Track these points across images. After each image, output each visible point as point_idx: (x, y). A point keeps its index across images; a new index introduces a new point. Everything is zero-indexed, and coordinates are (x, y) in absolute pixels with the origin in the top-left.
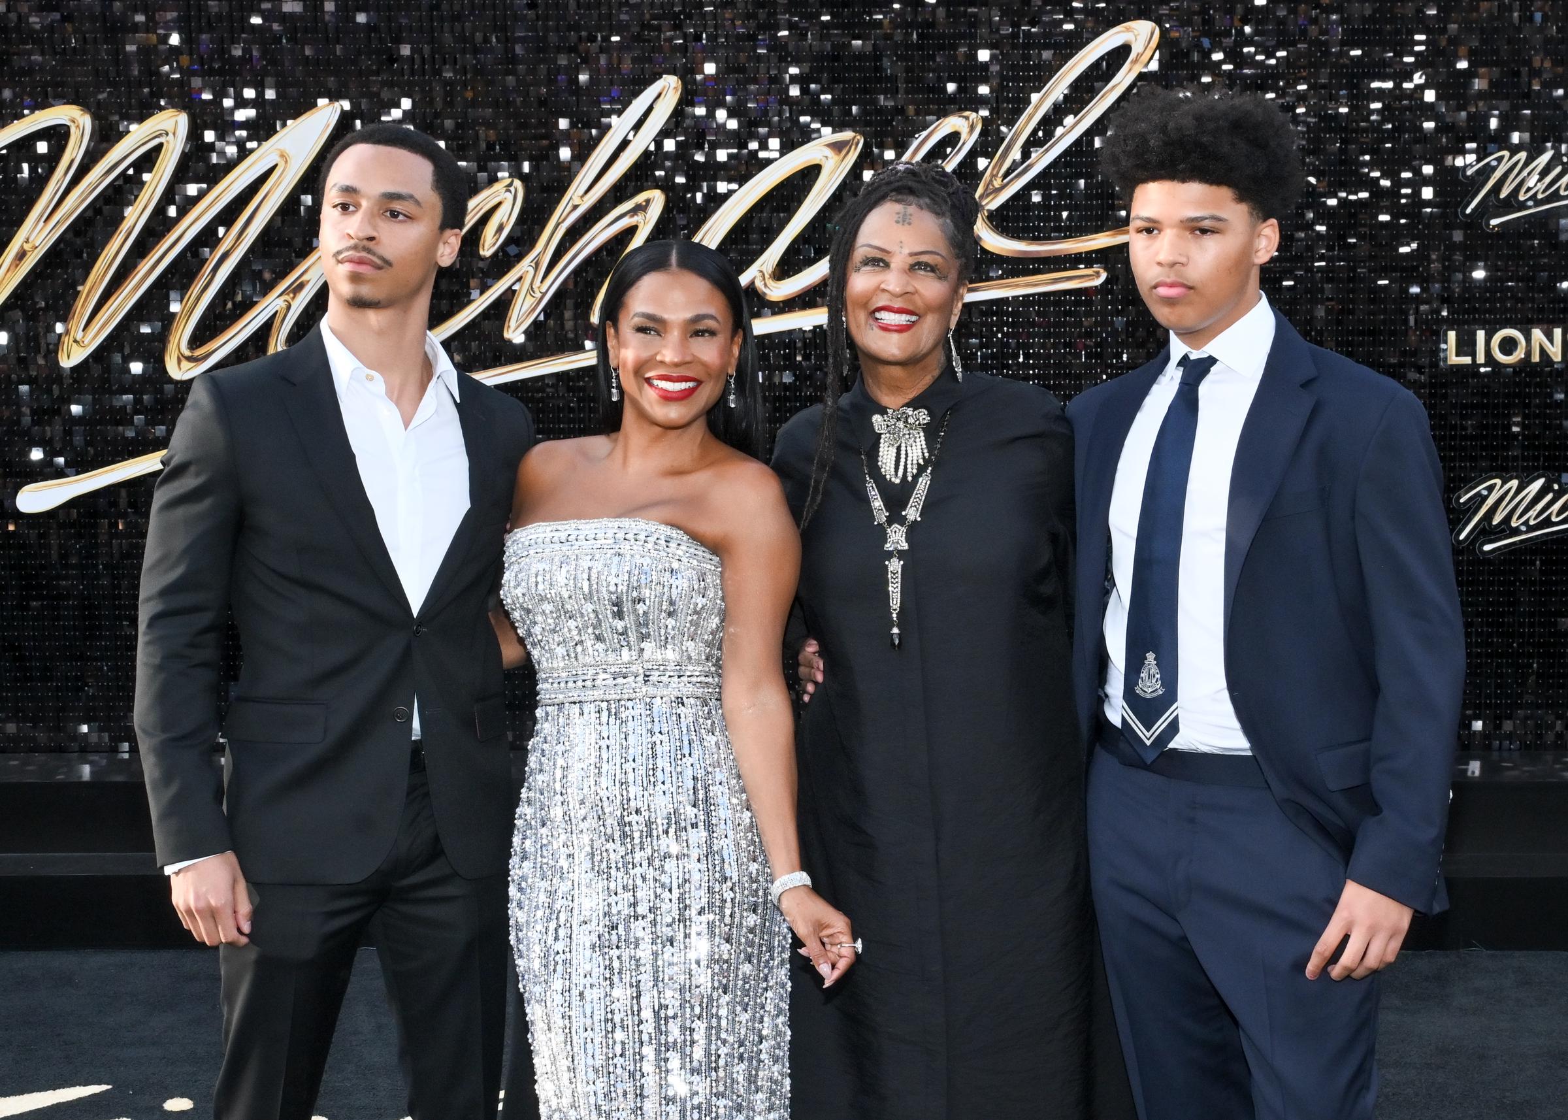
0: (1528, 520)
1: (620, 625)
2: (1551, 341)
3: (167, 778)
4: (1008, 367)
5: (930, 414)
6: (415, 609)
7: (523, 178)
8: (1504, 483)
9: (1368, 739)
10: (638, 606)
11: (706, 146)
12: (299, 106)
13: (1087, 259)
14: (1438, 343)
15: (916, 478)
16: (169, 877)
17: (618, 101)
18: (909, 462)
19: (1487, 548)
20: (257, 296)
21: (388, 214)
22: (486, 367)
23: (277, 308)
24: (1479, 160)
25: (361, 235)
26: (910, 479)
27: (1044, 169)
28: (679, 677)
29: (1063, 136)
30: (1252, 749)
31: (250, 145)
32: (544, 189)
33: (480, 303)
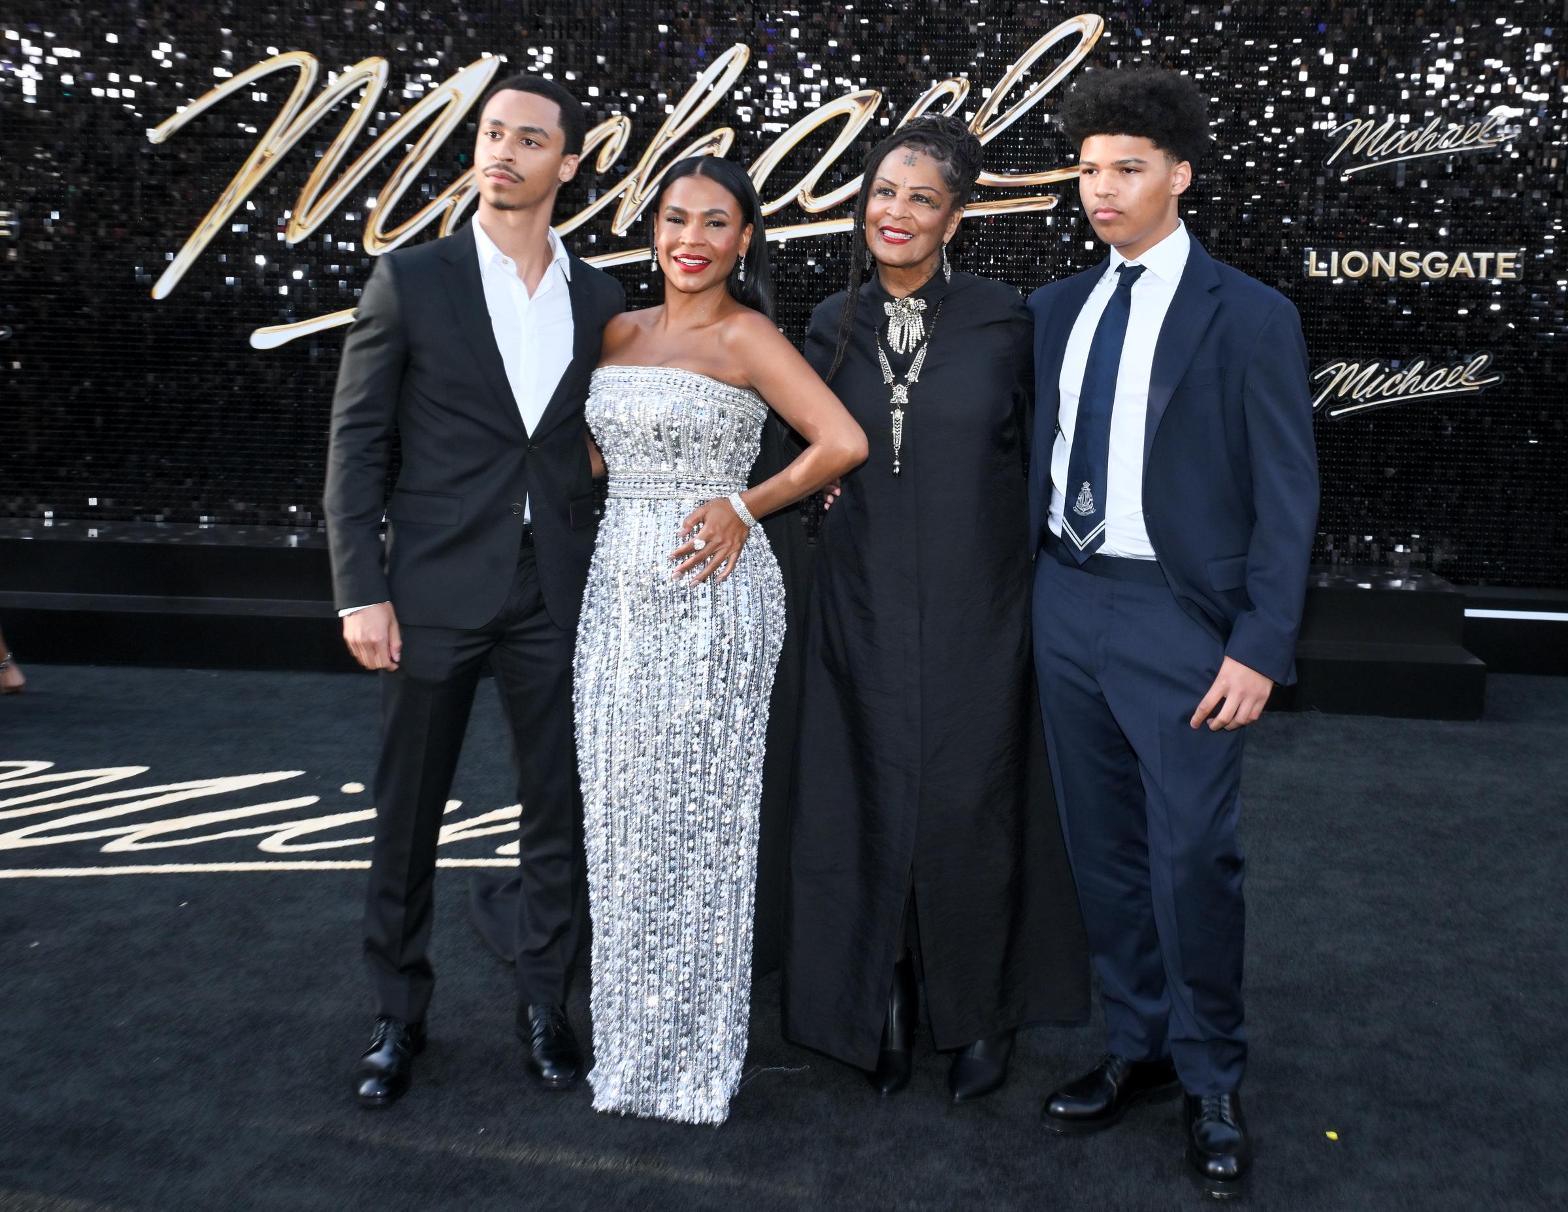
0: (1365, 394)
1: (659, 445)
2: (1387, 261)
3: (345, 546)
4: (982, 268)
5: (927, 303)
6: (530, 433)
7: (631, 116)
8: (1348, 366)
9: (1245, 554)
10: (671, 433)
11: (766, 97)
12: (470, 58)
13: (1044, 189)
14: (1302, 260)
15: (916, 350)
16: (342, 619)
17: (703, 62)
18: (910, 338)
19: (1334, 413)
20: (433, 195)
21: (524, 142)
22: (597, 254)
23: (447, 205)
24: (1338, 125)
25: (502, 157)
26: (911, 351)
27: (1015, 122)
28: (703, 485)
29: (1029, 98)
30: (1156, 556)
31: (432, 85)
32: (645, 125)
33: (596, 207)
